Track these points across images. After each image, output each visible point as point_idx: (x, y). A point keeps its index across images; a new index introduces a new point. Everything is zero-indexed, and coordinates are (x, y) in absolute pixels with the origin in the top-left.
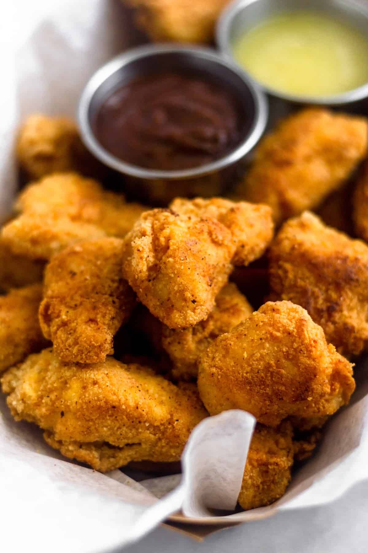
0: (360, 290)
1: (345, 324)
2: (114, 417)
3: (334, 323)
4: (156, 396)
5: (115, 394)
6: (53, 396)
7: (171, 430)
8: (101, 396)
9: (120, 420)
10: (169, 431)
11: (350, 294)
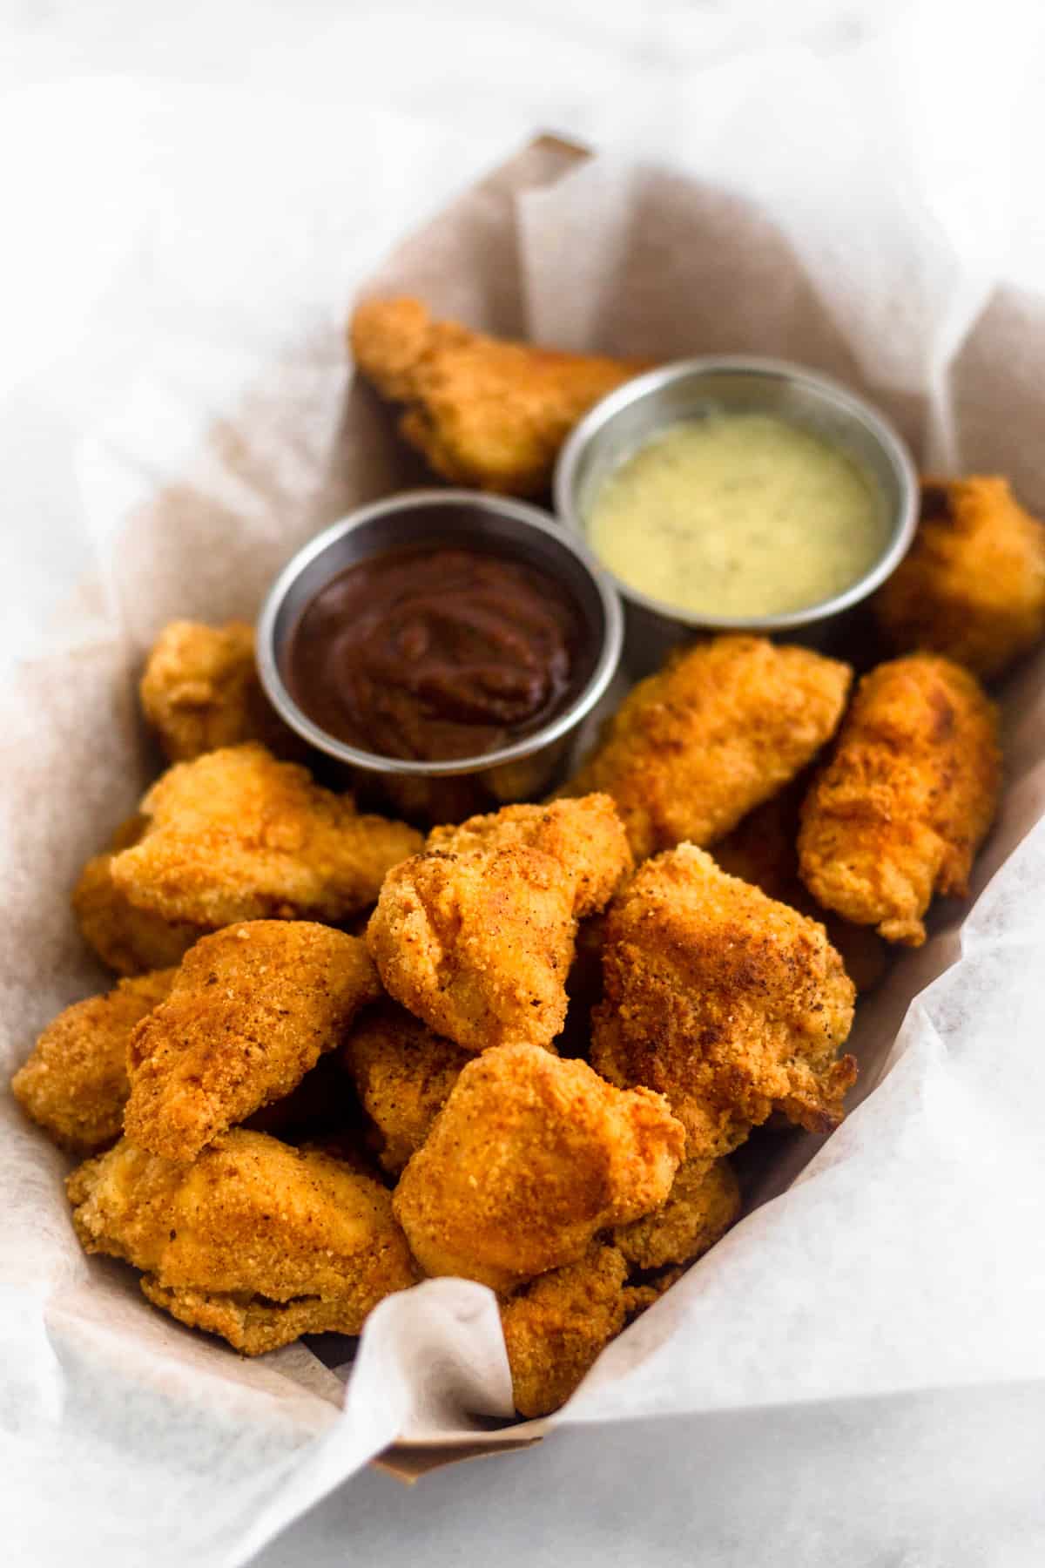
0: (766, 1001)
1: (734, 1067)
2: (267, 1239)
3: (713, 1064)
4: (349, 1203)
5: (268, 1193)
6: (156, 1203)
7: (374, 1266)
8: (243, 1197)
9: (278, 1245)
10: (371, 1267)
11: (748, 1010)
